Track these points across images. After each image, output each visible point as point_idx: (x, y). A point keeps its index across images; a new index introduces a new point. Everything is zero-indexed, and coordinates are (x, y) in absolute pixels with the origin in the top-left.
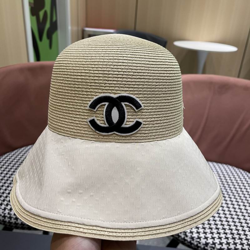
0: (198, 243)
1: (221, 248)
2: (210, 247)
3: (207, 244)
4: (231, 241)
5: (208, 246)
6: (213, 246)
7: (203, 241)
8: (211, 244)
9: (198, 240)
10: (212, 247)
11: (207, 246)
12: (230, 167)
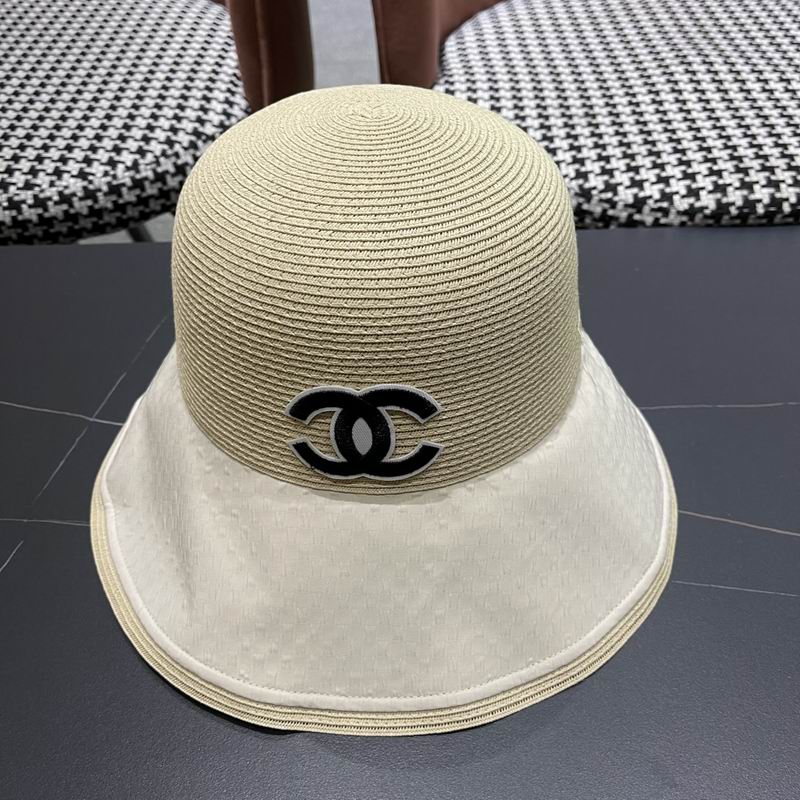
0: (606, 206)
2: (653, 210)
3: (639, 204)
5: (646, 209)
7: (626, 195)
8: (656, 201)
9: (609, 195)
10: (660, 209)
11: (639, 211)
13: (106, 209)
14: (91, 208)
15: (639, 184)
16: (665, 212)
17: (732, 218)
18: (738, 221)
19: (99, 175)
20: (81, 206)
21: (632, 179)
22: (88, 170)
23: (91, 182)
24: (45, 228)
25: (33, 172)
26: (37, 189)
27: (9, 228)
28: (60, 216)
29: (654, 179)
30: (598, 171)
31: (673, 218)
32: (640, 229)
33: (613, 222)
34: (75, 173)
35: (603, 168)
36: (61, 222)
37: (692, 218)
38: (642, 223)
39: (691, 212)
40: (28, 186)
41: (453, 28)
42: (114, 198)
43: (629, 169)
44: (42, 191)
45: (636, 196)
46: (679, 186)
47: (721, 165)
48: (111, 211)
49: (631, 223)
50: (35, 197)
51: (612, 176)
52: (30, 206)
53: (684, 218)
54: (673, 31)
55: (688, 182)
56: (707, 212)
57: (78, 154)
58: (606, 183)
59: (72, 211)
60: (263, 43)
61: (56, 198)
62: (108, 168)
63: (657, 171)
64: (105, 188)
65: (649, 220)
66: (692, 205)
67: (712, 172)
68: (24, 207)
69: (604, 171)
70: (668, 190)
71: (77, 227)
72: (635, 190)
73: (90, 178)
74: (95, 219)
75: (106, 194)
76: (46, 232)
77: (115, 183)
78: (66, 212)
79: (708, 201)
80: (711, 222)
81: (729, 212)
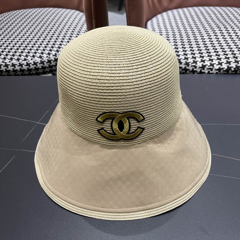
13: (47, 67)
14: (42, 66)
15: (204, 61)
16: (212, 69)
17: (232, 71)
18: (234, 72)
19: (45, 57)
20: (40, 66)
21: (202, 60)
22: (42, 56)
23: (43, 59)
24: (29, 72)
25: (27, 56)
26: (27, 61)
27: (19, 71)
28: (34, 68)
29: (208, 60)
30: (191, 57)
31: (214, 71)
32: (204, 74)
33: (195, 72)
34: (38, 56)
35: (193, 56)
36: (34, 70)
37: (220, 71)
38: (204, 73)
39: (219, 70)
40: (25, 60)
41: (150, 18)
42: (49, 64)
43: (201, 57)
44: (29, 61)
45: (202, 65)
46: (216, 62)
47: (229, 56)
48: (48, 68)
49: (201, 73)
50: (27, 63)
51: (195, 59)
52: (25, 65)
53: (217, 71)
54: (216, 19)
55: (219, 61)
56: (224, 69)
57: (40, 51)
58: (194, 61)
59: (37, 67)
60: (94, 21)
61: (33, 63)
62: (48, 55)
63: (209, 57)
64: (47, 61)
65: (206, 72)
66: (220, 67)
67: (226, 58)
68: (23, 65)
69: (193, 57)
70: (212, 63)
71: (38, 72)
72: (202, 63)
73: (43, 58)
74: (43, 70)
75: (47, 63)
76: (29, 73)
77: (49, 59)
78: (35, 67)
79: (225, 66)
80: (225, 72)
81: (231, 70)
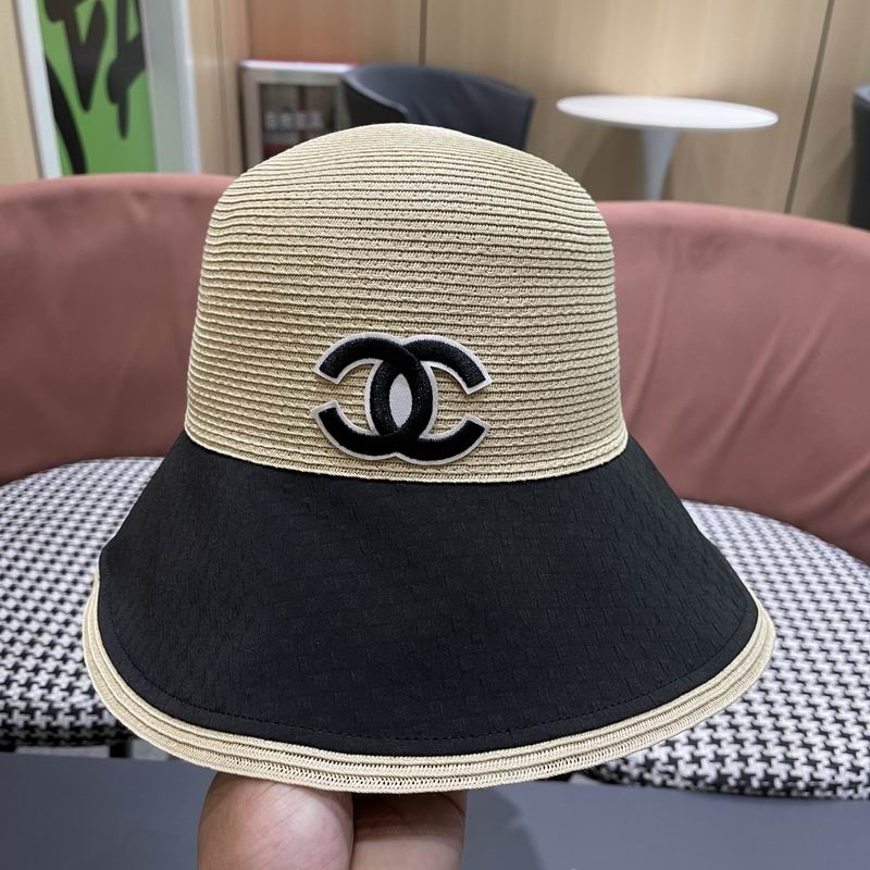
1: (695, 773)
4: (729, 750)
6: (671, 768)
12: (740, 514)
